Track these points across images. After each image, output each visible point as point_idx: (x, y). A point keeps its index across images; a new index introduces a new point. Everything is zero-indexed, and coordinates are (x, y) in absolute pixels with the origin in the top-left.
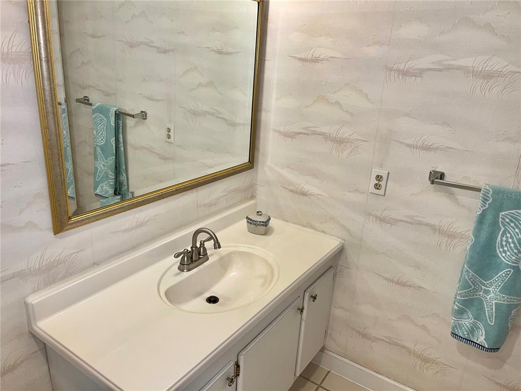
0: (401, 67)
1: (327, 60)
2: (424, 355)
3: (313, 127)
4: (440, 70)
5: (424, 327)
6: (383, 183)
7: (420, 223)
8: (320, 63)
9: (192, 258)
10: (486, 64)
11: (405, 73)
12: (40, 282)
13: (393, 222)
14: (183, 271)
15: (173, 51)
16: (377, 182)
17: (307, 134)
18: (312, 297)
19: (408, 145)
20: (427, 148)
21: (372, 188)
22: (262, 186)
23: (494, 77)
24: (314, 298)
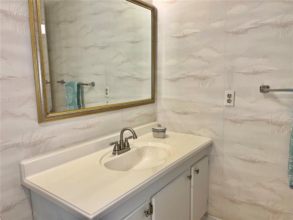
0: (234, 30)
1: (191, 34)
2: (274, 209)
3: (187, 73)
4: (257, 27)
5: (271, 189)
6: (232, 99)
7: (258, 120)
8: (188, 37)
9: (120, 148)
10: (282, 20)
11: (237, 33)
12: (29, 152)
13: (242, 122)
14: (115, 154)
15: (108, 47)
16: (228, 98)
17: (184, 78)
18: (196, 171)
19: (244, 73)
20: (256, 73)
21: (226, 103)
22: (160, 113)
23: (288, 25)
24: (197, 171)
